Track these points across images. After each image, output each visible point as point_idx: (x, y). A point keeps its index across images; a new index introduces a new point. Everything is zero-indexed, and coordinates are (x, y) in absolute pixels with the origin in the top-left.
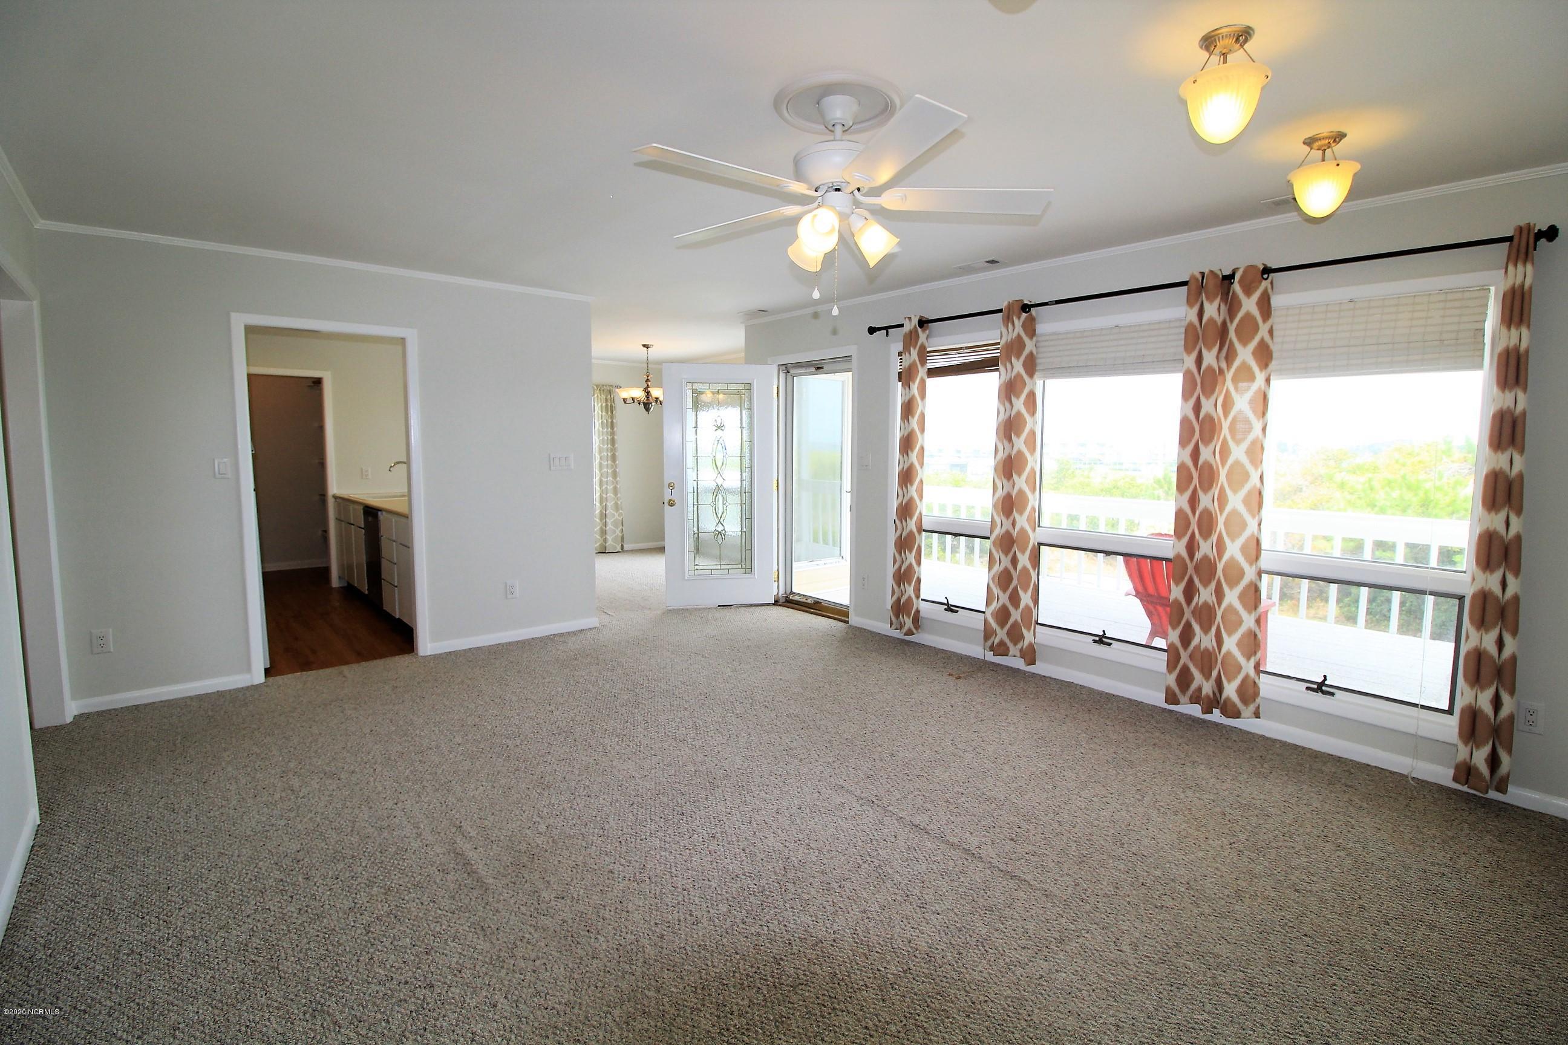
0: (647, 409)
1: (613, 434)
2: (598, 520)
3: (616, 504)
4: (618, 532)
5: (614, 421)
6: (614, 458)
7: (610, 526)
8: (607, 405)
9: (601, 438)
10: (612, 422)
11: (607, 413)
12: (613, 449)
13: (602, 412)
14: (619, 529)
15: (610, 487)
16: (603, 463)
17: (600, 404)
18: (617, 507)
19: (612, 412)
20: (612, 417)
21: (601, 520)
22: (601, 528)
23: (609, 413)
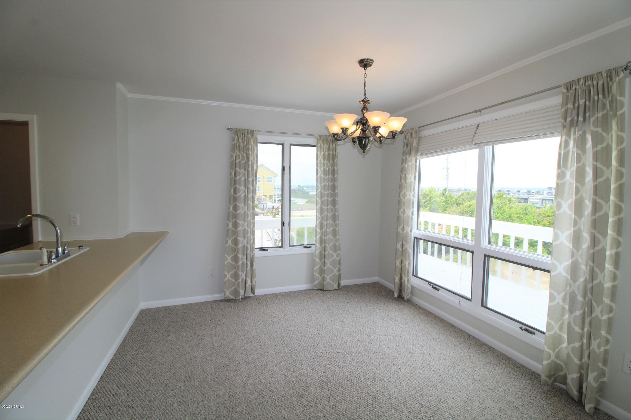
0: (363, 147)
1: (334, 180)
2: (317, 260)
3: (335, 245)
4: (335, 271)
5: (336, 168)
6: (334, 203)
7: (329, 265)
8: (329, 154)
9: (323, 184)
10: (334, 169)
11: (329, 161)
12: (334, 195)
13: (324, 160)
14: (337, 268)
15: (330, 230)
16: (323, 207)
17: (322, 153)
18: (336, 248)
19: (333, 161)
20: (333, 165)
21: (321, 260)
22: (320, 267)
23: (331, 161)
